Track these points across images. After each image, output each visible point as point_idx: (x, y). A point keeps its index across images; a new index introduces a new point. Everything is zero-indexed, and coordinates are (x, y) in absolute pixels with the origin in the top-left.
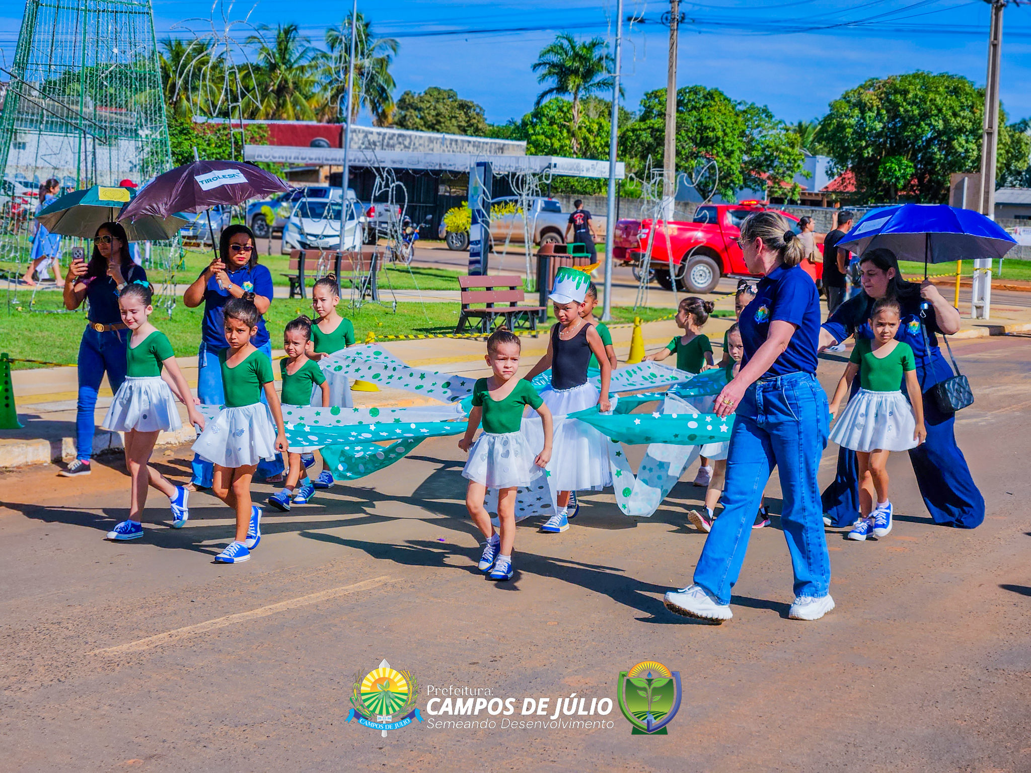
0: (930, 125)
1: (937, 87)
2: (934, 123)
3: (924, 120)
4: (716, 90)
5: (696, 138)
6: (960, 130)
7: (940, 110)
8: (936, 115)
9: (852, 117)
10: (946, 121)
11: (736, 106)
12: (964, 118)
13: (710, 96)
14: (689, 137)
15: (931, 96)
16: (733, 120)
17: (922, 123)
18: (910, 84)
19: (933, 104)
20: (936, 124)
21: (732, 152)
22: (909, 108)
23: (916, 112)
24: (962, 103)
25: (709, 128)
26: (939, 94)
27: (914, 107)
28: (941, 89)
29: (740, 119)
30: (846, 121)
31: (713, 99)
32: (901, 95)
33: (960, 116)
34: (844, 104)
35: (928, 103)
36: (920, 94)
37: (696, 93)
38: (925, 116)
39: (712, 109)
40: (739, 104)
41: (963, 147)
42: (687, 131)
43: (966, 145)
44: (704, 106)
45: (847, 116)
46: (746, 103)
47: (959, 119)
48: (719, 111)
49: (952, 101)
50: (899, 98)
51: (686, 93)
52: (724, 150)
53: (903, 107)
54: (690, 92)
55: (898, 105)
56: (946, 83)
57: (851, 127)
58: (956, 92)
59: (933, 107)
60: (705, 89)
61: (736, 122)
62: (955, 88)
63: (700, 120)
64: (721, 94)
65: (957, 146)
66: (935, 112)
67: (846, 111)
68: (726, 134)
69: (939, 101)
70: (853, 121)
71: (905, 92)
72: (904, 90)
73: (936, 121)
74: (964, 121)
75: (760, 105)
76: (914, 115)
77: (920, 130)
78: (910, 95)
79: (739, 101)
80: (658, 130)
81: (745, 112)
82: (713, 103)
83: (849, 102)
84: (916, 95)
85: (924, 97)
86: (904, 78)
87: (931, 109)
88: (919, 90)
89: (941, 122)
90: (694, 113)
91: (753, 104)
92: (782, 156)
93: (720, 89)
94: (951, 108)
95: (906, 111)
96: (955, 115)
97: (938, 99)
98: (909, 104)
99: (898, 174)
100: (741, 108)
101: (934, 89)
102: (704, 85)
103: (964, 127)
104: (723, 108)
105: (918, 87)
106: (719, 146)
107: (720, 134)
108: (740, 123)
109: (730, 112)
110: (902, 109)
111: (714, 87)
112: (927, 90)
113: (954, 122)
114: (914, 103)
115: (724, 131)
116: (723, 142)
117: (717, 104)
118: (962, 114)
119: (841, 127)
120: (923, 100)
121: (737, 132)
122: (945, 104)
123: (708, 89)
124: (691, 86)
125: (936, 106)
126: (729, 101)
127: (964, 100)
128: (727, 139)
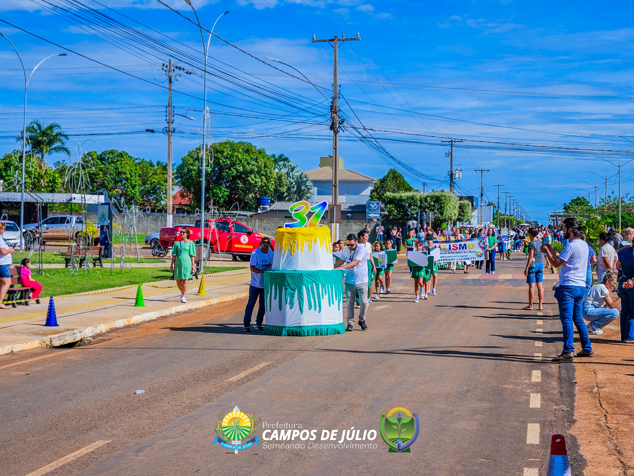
0: (236, 169)
1: (238, 149)
2: (238, 168)
3: (233, 167)
4: (124, 152)
5: (116, 178)
6: (252, 172)
7: (241, 161)
8: (239, 164)
9: (195, 165)
10: (244, 166)
11: (134, 160)
12: (253, 165)
13: (121, 155)
14: (111, 178)
15: (236, 154)
16: (134, 168)
17: (232, 168)
18: (224, 147)
19: (237, 158)
20: (239, 168)
21: (135, 185)
22: (224, 160)
23: (229, 162)
24: (251, 157)
25: (123, 173)
26: (240, 153)
27: (228, 160)
28: (240, 150)
29: (138, 167)
30: (192, 167)
31: (122, 156)
32: (221, 153)
33: (251, 164)
34: (190, 159)
35: (235, 158)
36: (230, 153)
37: (112, 154)
38: (233, 164)
39: (123, 162)
40: (136, 159)
41: (254, 180)
42: (110, 175)
43: (255, 179)
44: (118, 161)
45: (192, 165)
46: (140, 159)
47: (251, 166)
48: (127, 163)
49: (246, 156)
50: (219, 155)
51: (107, 154)
52: (131, 184)
53: (221, 160)
54: (109, 153)
55: (219, 159)
56: (242, 147)
57: (195, 171)
58: (247, 151)
59: (237, 160)
60: (118, 151)
61: (136, 169)
62: (247, 150)
63: (117, 168)
64: (127, 154)
65: (250, 180)
66: (238, 162)
67: (191, 162)
68: (131, 176)
69: (240, 157)
70: (195, 168)
71: (222, 152)
72: (222, 151)
73: (239, 167)
74: (253, 167)
75: (148, 160)
76: (227, 164)
77: (231, 172)
78: (225, 154)
79: (136, 158)
80: (93, 174)
81: (139, 163)
82: (123, 159)
83: (192, 157)
84: (228, 153)
85: (232, 154)
86: (220, 144)
87: (236, 161)
88: (230, 151)
89: (241, 167)
90: (113, 165)
91: (143, 159)
92: (161, 187)
93: (126, 152)
94: (246, 160)
95: (223, 162)
96: (248, 164)
97: (239, 156)
98: (224, 158)
99: (220, 196)
100: (137, 161)
101: (237, 150)
102: (117, 149)
103: (253, 169)
104: (128, 162)
105: (229, 149)
106: (128, 183)
107: (129, 176)
108: (138, 170)
109: (133, 164)
110: (221, 161)
111: (123, 150)
112: (233, 150)
113: (248, 168)
114: (227, 158)
115: (130, 174)
116: (130, 181)
117: (125, 160)
118: (252, 163)
119: (190, 171)
120: (232, 156)
121: (137, 175)
122: (243, 158)
123: (120, 151)
124: (109, 150)
125: (239, 159)
126: (131, 158)
127: (252, 156)
128: (133, 179)
